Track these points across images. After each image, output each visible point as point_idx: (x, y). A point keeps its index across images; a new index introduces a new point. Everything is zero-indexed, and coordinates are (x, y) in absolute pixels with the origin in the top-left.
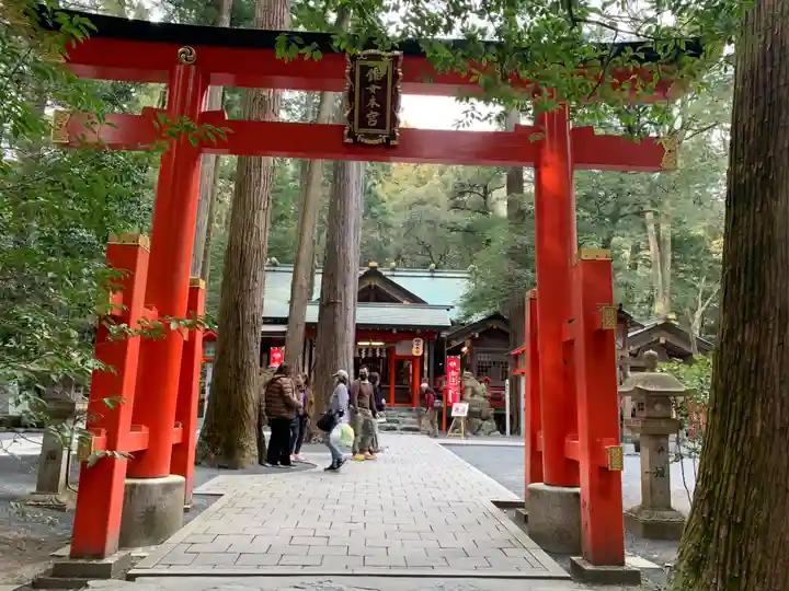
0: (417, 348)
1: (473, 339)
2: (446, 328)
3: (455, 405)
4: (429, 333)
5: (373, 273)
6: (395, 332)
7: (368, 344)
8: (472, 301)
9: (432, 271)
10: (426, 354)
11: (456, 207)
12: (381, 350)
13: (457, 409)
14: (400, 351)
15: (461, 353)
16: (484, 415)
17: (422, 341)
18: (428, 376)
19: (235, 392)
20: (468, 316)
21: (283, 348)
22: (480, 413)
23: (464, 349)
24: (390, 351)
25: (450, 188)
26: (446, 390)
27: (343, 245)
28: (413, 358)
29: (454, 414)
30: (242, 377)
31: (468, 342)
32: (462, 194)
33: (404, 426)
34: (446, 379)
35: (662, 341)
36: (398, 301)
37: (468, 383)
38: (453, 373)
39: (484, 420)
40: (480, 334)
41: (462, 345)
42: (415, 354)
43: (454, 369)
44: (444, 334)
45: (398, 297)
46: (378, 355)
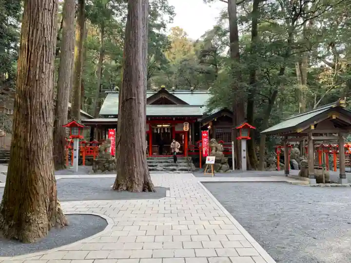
0: (186, 128)
1: (213, 122)
2: (200, 116)
3: (208, 157)
4: (191, 119)
5: (163, 91)
6: (174, 119)
7: (161, 126)
8: (212, 103)
9: (192, 91)
10: (190, 130)
11: (202, 62)
12: (168, 129)
13: (209, 160)
14: (177, 129)
15: (208, 129)
16: (222, 162)
17: (188, 124)
18: (192, 140)
19: (25, 170)
20: (210, 111)
21: (115, 129)
22: (221, 160)
23: (209, 127)
24: (172, 129)
25: (199, 54)
26: (202, 148)
27: (135, 60)
28: (184, 132)
29: (207, 162)
30: (31, 157)
31: (211, 124)
32: (204, 56)
33: (180, 168)
34: (201, 142)
35: (334, 117)
36: (175, 104)
37: (213, 145)
38: (205, 140)
39: (223, 164)
40: (217, 119)
41: (208, 125)
42: (185, 130)
43: (205, 137)
44: (199, 120)
45: (175, 102)
46: (166, 131)
